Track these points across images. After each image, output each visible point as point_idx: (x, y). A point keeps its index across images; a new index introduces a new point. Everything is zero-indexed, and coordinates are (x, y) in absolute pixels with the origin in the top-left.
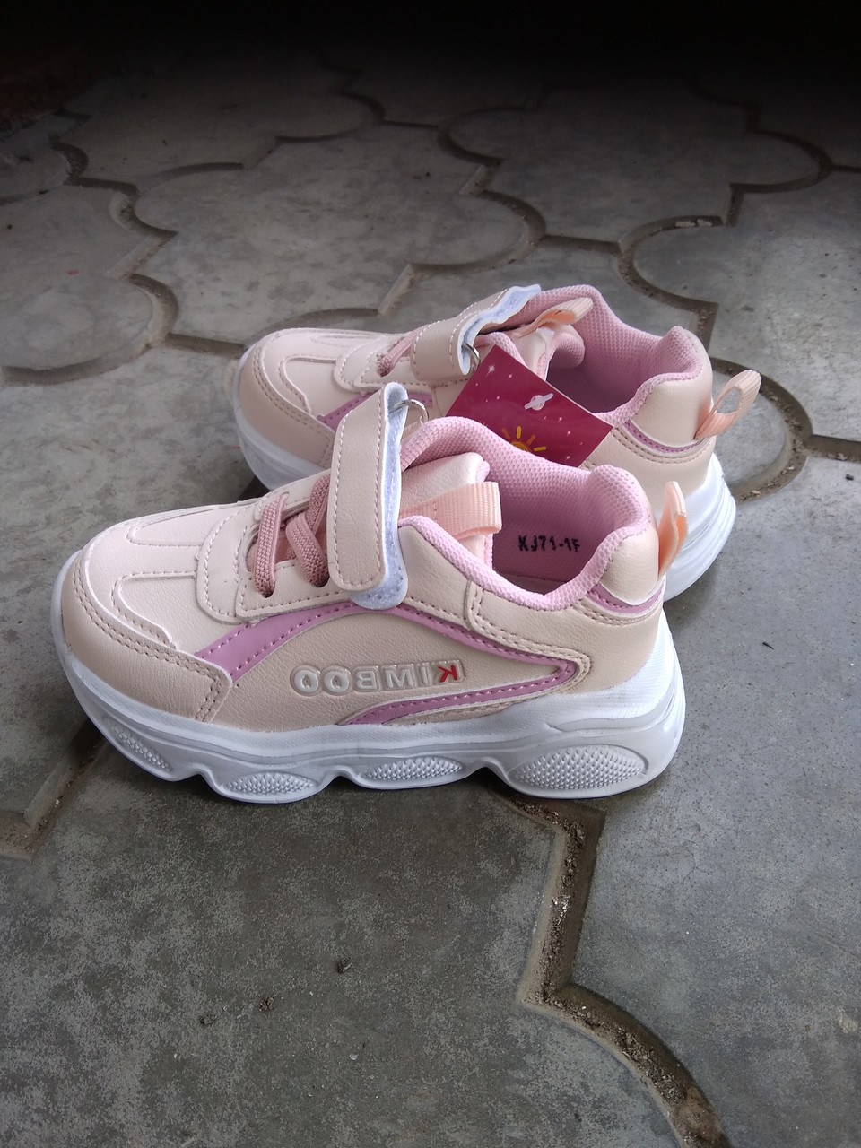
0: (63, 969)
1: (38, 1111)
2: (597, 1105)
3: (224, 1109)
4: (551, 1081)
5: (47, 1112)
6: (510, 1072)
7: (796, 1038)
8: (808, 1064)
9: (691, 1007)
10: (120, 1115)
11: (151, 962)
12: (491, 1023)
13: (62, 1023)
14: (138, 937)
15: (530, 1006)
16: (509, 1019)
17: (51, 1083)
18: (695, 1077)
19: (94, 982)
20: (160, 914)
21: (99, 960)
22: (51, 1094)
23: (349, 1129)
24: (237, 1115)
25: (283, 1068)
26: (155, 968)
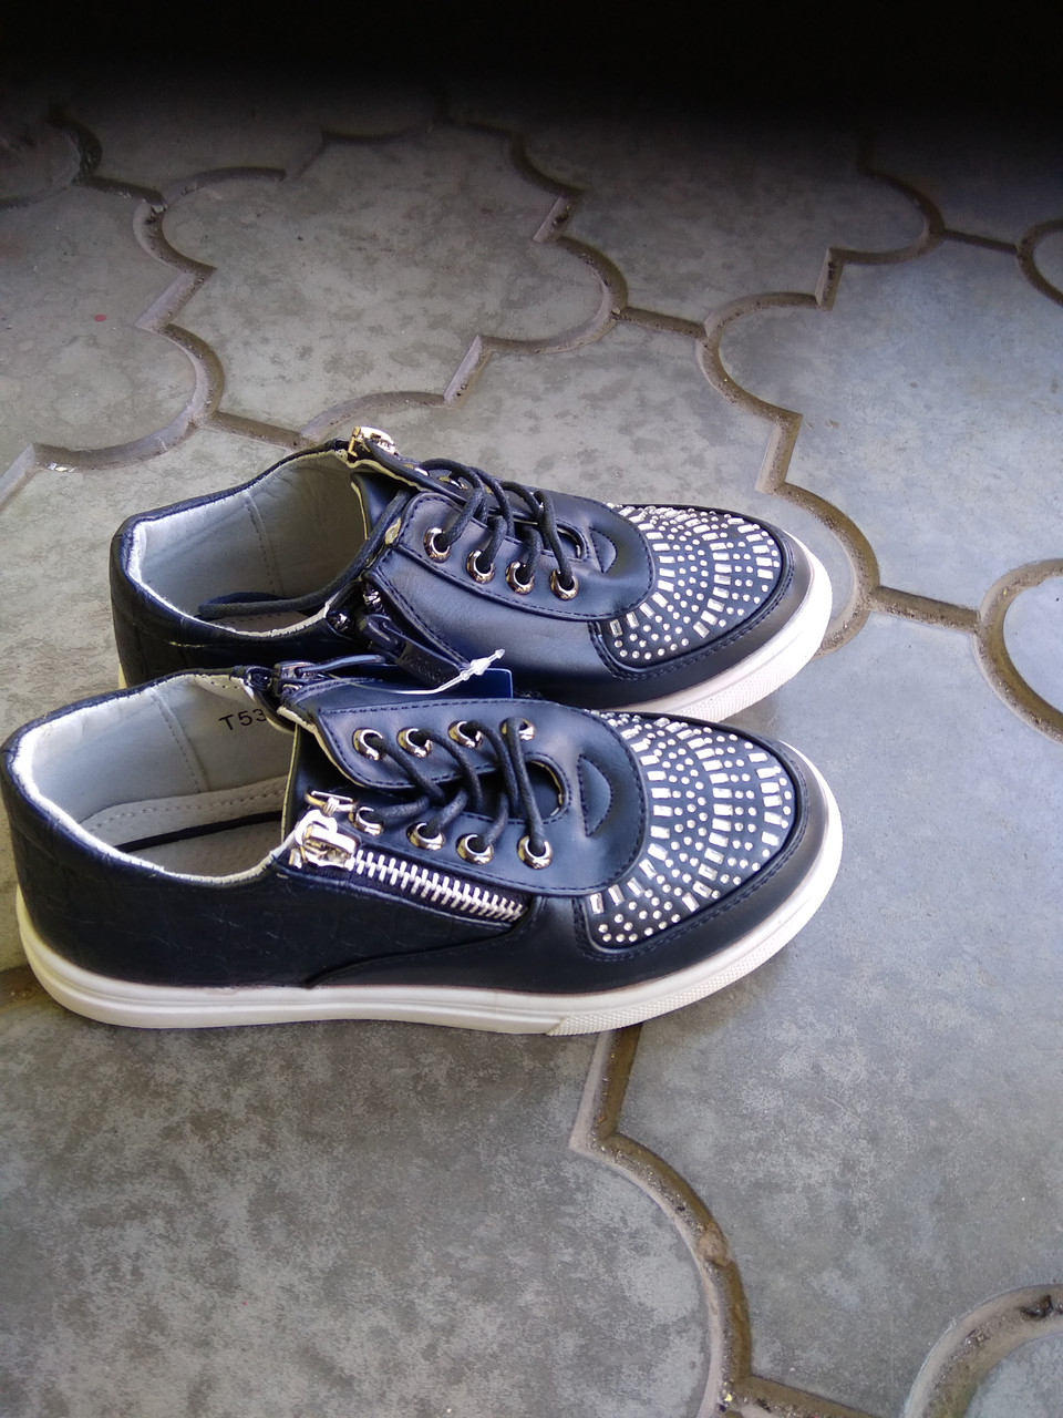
0: (170, 1112)
1: (160, 1236)
2: (633, 1235)
3: (322, 1236)
4: (596, 1216)
5: (168, 1237)
6: (563, 1208)
7: (799, 1184)
8: (807, 1206)
9: (715, 1155)
10: (232, 1240)
11: (251, 1108)
12: (547, 1166)
13: (174, 1161)
14: (237, 1084)
15: (580, 1151)
16: (562, 1163)
17: (170, 1214)
18: (714, 1214)
19: (201, 1124)
20: (255, 1063)
21: (203, 1103)
22: (170, 1222)
23: (429, 1253)
24: (333, 1240)
25: (371, 1202)
26: (254, 1112)
